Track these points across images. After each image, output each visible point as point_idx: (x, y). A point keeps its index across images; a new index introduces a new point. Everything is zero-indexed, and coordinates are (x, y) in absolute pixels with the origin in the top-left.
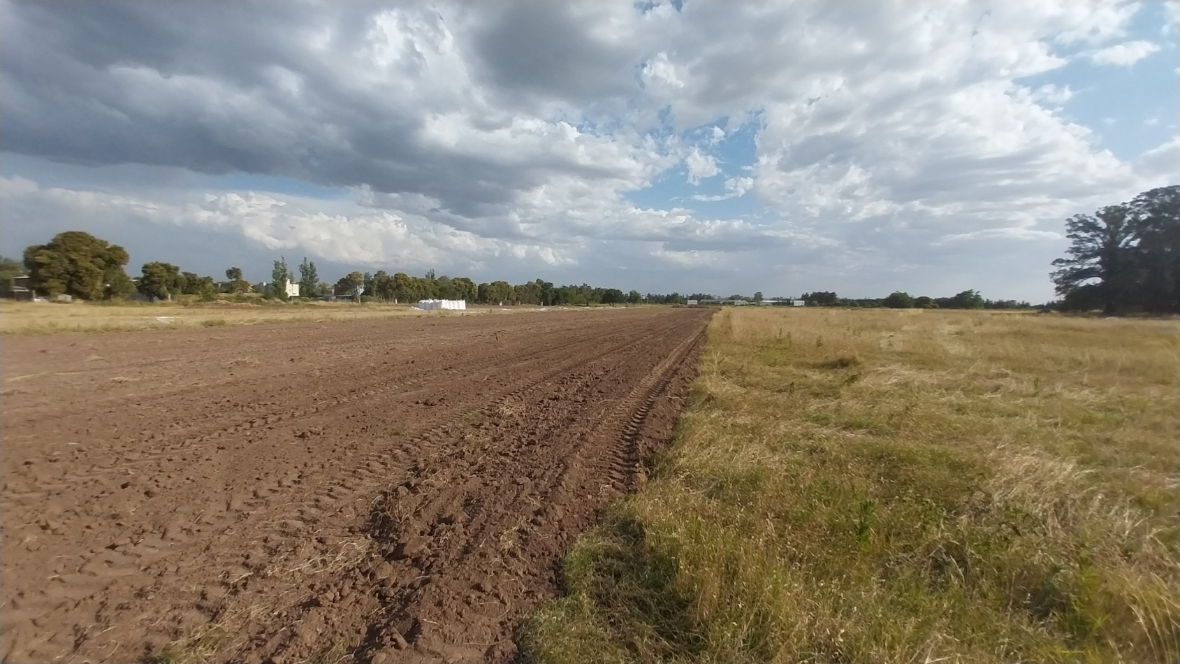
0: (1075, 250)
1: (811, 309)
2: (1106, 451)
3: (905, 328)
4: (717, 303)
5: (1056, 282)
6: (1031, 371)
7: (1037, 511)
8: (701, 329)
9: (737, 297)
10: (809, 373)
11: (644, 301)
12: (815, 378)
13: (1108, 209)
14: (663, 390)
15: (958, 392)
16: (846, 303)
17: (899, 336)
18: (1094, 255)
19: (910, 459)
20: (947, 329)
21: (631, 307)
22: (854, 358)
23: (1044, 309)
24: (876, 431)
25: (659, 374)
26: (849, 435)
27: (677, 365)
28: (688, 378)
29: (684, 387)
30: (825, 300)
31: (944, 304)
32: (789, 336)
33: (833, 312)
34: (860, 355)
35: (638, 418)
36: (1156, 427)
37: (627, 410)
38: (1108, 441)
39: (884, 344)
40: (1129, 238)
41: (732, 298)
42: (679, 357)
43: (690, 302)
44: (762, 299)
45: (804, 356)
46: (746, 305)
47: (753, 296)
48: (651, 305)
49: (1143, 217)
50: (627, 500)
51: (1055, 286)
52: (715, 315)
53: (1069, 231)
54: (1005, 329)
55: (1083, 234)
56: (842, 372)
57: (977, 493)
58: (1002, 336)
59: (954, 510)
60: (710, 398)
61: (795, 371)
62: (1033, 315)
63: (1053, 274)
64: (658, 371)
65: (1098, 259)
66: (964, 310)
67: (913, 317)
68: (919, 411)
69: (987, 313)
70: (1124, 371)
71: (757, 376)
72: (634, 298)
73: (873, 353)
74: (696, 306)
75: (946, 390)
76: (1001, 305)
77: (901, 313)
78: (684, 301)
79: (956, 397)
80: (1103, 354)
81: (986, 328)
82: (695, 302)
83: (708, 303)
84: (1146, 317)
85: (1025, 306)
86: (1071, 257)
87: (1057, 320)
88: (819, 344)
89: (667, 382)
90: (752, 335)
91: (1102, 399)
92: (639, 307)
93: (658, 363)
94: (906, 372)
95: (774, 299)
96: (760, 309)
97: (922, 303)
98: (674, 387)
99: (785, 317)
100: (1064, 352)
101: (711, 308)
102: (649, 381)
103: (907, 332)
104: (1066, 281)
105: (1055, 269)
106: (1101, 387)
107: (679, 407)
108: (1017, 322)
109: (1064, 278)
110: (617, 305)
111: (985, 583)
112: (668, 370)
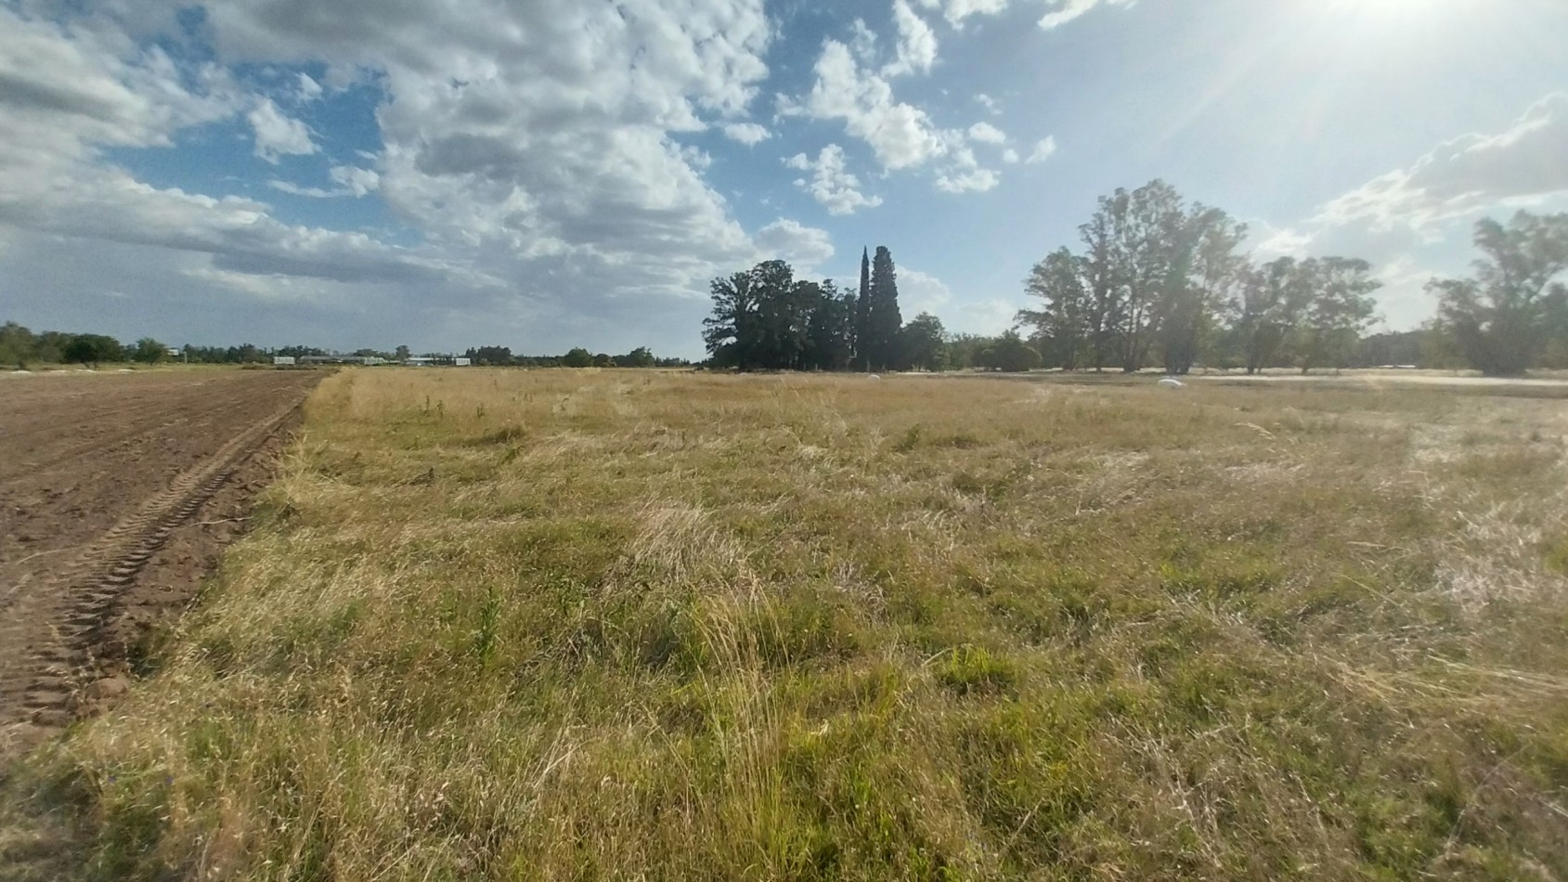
0: (718, 311)
1: (478, 369)
2: (725, 491)
3: (582, 389)
4: (333, 362)
5: (706, 340)
6: (682, 426)
7: (668, 562)
8: (295, 402)
9: (368, 353)
10: (462, 453)
11: (179, 358)
12: (471, 458)
13: (737, 275)
14: (195, 513)
15: (621, 454)
16: (522, 362)
17: (573, 398)
18: (730, 317)
19: (562, 536)
20: (621, 388)
21: (143, 369)
22: (519, 428)
23: (699, 366)
24: (529, 513)
25: (190, 485)
26: (500, 524)
27: (235, 467)
28: (255, 484)
29: (243, 501)
30: (494, 357)
31: (621, 362)
32: (440, 406)
33: (504, 372)
34: (527, 424)
35: (122, 575)
36: (759, 464)
37: (95, 564)
38: (727, 483)
39: (556, 409)
40: (752, 302)
41: (359, 354)
42: (241, 452)
43: (279, 360)
44: (409, 356)
45: (458, 431)
46: (384, 364)
47: (395, 351)
48: (193, 366)
49: (760, 285)
50: (66, 738)
51: (706, 344)
52: (325, 380)
53: (713, 293)
54: (667, 386)
55: (722, 297)
56: (504, 448)
57: (621, 558)
58: (664, 393)
59: (596, 582)
60: (288, 512)
61: (443, 453)
62: (691, 372)
63: (704, 333)
64: (188, 481)
65: (733, 320)
66: (639, 369)
67: (592, 376)
68: (579, 482)
69: (658, 371)
70: (747, 419)
71: (383, 466)
72: (149, 353)
73: (543, 421)
74: (290, 367)
75: (611, 453)
76: (668, 363)
77: (579, 372)
78: (266, 358)
79: (619, 461)
80: (733, 405)
81: (654, 385)
82: (291, 360)
83: (315, 362)
84: (763, 372)
85: (686, 364)
86: (715, 317)
87: (706, 376)
88: (480, 414)
89: (207, 498)
90: (386, 407)
91: (727, 446)
92: (163, 369)
93: (190, 467)
94: (573, 439)
95: (428, 356)
96: (404, 369)
97: (601, 361)
98: (221, 504)
99: (441, 380)
100: (706, 406)
101: (322, 368)
102: (164, 501)
103: (583, 393)
104: (713, 338)
105: (705, 328)
106: (728, 435)
107: (227, 537)
108: (676, 380)
109: (712, 337)
110: (107, 365)
111: (618, 652)
112: (211, 477)
